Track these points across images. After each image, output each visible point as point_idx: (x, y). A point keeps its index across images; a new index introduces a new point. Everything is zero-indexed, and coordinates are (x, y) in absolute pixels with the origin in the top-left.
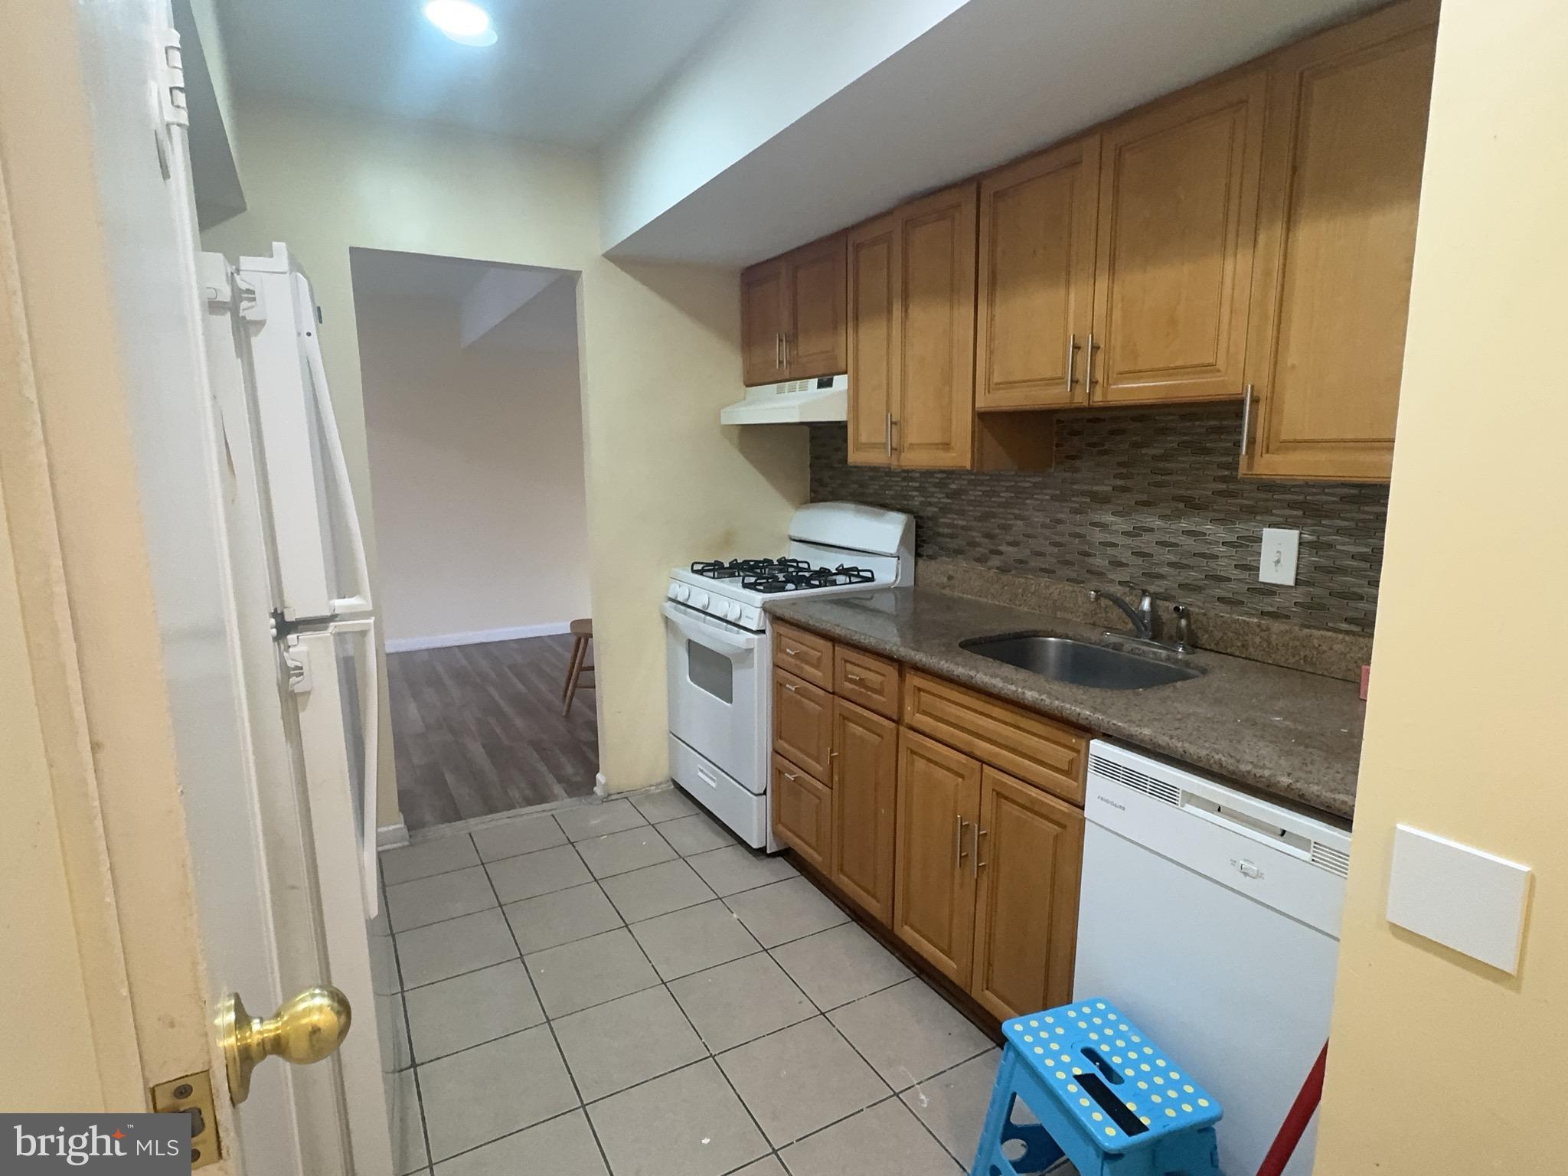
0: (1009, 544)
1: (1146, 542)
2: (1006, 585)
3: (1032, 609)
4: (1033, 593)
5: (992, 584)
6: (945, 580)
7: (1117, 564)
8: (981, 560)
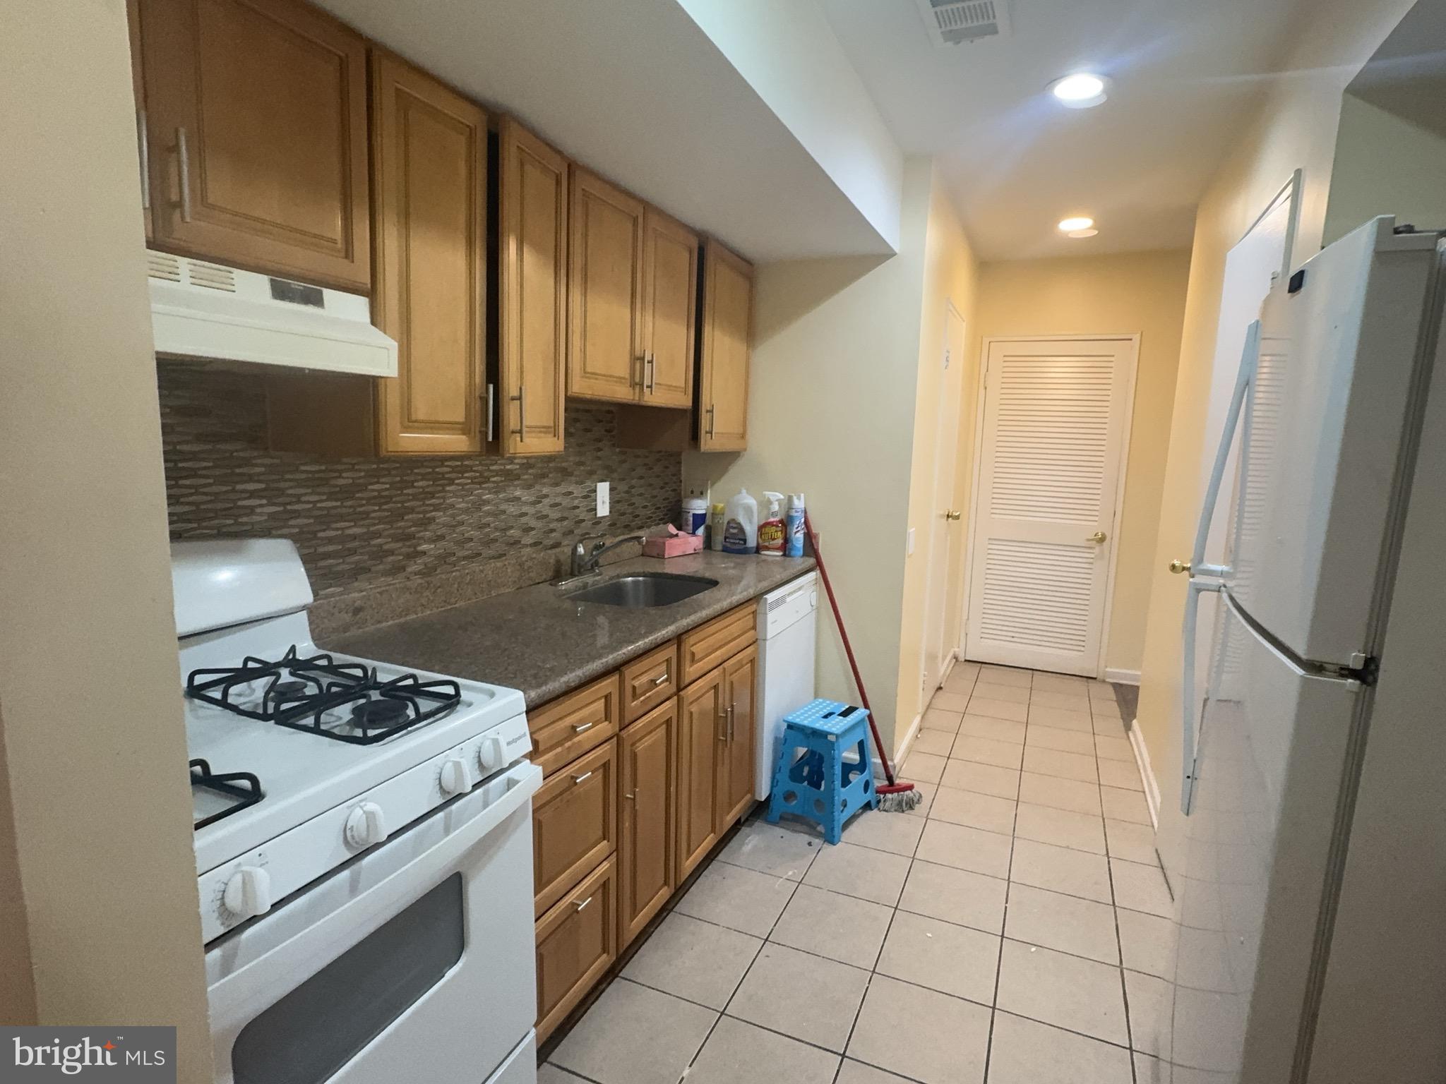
0: (431, 541)
1: (544, 507)
2: (439, 587)
3: (469, 600)
4: (468, 584)
5: (422, 593)
6: (347, 617)
7: (528, 530)
8: (398, 569)
